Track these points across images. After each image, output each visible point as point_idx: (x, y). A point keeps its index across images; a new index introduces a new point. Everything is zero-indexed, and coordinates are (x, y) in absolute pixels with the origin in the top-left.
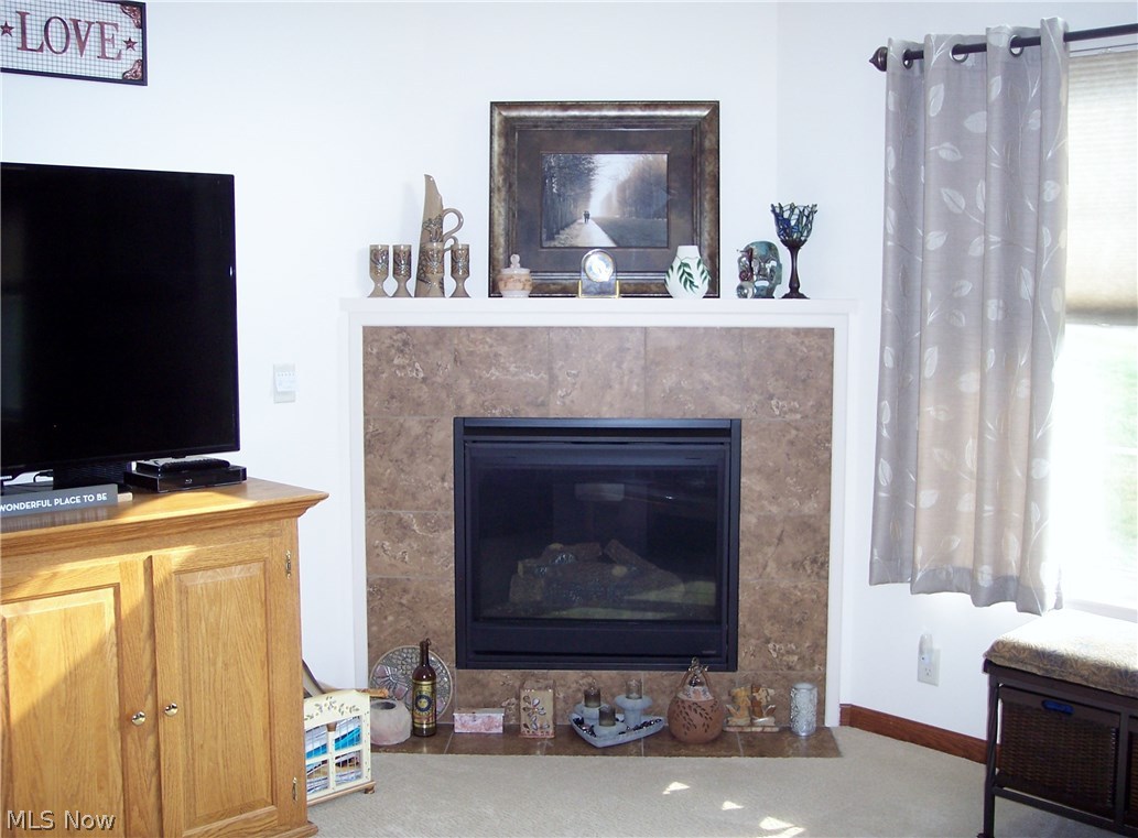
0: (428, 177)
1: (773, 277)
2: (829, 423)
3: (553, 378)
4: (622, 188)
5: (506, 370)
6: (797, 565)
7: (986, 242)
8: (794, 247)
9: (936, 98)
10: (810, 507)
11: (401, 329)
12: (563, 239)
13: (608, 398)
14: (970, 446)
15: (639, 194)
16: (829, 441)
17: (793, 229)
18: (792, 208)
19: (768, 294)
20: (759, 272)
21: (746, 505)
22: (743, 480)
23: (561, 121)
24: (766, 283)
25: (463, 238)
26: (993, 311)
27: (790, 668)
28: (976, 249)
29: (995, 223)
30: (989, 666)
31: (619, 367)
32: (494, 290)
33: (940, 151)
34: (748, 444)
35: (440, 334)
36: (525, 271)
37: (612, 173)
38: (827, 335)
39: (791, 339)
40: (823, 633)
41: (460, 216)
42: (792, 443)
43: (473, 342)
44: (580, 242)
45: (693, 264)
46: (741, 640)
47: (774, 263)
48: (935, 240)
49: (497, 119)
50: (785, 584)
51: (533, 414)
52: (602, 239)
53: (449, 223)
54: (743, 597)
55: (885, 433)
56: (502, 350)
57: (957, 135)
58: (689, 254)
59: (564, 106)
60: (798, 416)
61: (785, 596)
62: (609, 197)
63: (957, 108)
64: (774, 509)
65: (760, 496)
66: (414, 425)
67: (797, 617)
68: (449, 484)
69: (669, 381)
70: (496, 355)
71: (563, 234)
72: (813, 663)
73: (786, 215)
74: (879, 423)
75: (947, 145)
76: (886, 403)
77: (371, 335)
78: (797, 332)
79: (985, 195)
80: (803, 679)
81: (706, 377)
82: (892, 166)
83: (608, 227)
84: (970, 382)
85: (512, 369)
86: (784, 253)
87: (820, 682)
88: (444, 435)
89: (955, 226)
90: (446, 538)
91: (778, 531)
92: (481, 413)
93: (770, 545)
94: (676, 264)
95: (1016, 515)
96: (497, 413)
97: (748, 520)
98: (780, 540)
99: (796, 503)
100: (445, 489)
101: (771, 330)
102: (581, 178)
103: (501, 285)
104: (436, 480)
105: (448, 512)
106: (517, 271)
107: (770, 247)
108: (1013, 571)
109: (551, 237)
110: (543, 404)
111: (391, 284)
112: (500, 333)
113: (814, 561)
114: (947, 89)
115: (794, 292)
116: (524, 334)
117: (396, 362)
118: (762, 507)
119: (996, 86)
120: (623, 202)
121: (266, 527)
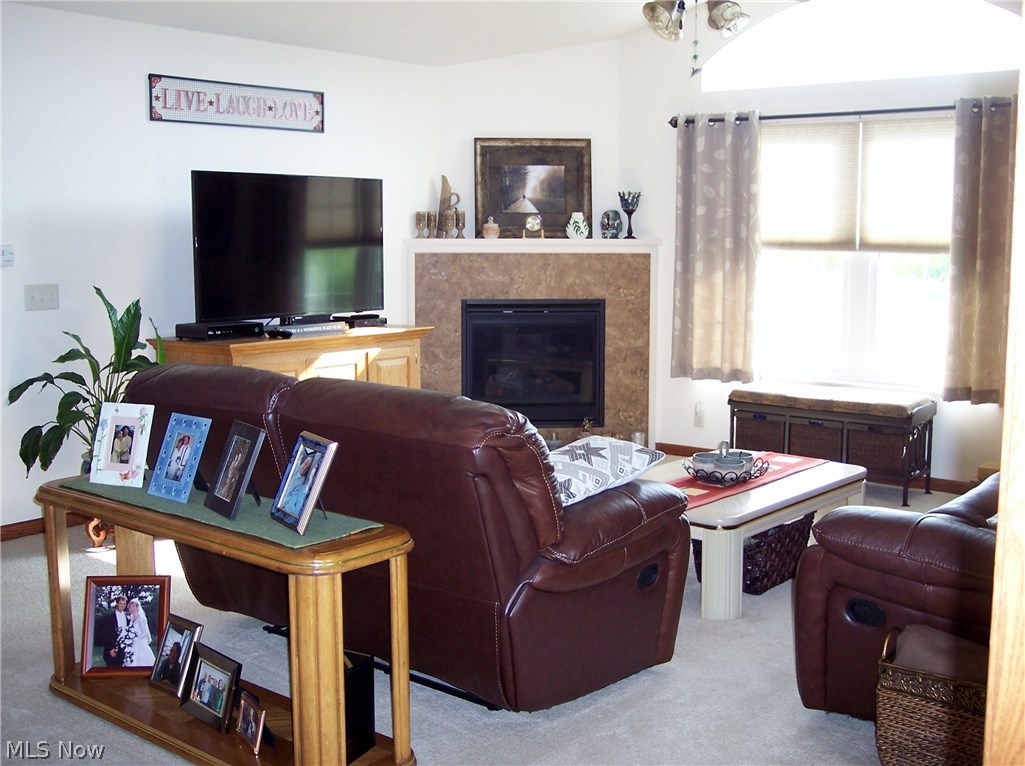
0: (443, 177)
1: (619, 228)
2: (648, 301)
3: (512, 279)
4: (542, 183)
5: (488, 275)
6: (634, 372)
7: (725, 212)
8: (630, 213)
9: (700, 143)
10: (640, 343)
11: (435, 255)
12: (513, 209)
13: (540, 289)
14: (718, 309)
15: (551, 186)
16: (648, 309)
17: (629, 204)
18: (630, 194)
19: (615, 236)
20: (612, 226)
21: (608, 342)
22: (606, 329)
23: (511, 148)
24: (615, 231)
25: (461, 208)
26: (728, 243)
27: (630, 425)
28: (720, 214)
29: (729, 203)
30: (730, 401)
31: (545, 273)
32: (479, 234)
33: (702, 168)
34: (609, 311)
35: (455, 257)
36: (496, 225)
37: (537, 175)
38: (647, 257)
39: (630, 259)
40: (647, 407)
41: (458, 197)
42: (630, 311)
43: (471, 261)
44: (521, 211)
45: (581, 221)
46: (606, 411)
47: (618, 221)
48: (700, 210)
49: (478, 147)
50: (627, 382)
51: (502, 297)
52: (532, 209)
53: (454, 200)
54: (608, 390)
55: (677, 303)
56: (486, 265)
57: (711, 161)
58: (578, 217)
59: (512, 140)
60: (633, 297)
61: (627, 388)
62: (535, 187)
63: (712, 147)
64: (622, 344)
65: (615, 337)
66: (441, 304)
67: (633, 398)
68: (459, 334)
69: (570, 280)
70: (483, 268)
71: (513, 206)
72: (642, 422)
73: (626, 197)
74: (674, 299)
75: (706, 165)
76: (678, 289)
77: (419, 257)
78: (633, 255)
79: (724, 189)
80: (637, 430)
81: (588, 278)
82: (680, 175)
83: (535, 203)
84: (718, 277)
85: (491, 274)
86: (624, 216)
87: (645, 431)
88: (456, 309)
89: (711, 204)
90: (457, 362)
91: (623, 355)
92: (475, 297)
93: (619, 362)
94: (572, 222)
95: (740, 340)
96: (483, 297)
97: (609, 349)
98: (625, 359)
99: (632, 341)
100: (456, 336)
101: (620, 255)
102: (520, 178)
103: (484, 232)
104: (452, 332)
105: (458, 348)
106: (492, 226)
107: (616, 213)
108: (740, 367)
109: (506, 208)
110: (507, 293)
111: (426, 231)
112: (485, 256)
113: (642, 370)
114: (706, 139)
115: (630, 235)
116: (497, 257)
117: (432, 271)
118: (616, 343)
119: (729, 139)
120: (542, 190)
121: (408, 342)
